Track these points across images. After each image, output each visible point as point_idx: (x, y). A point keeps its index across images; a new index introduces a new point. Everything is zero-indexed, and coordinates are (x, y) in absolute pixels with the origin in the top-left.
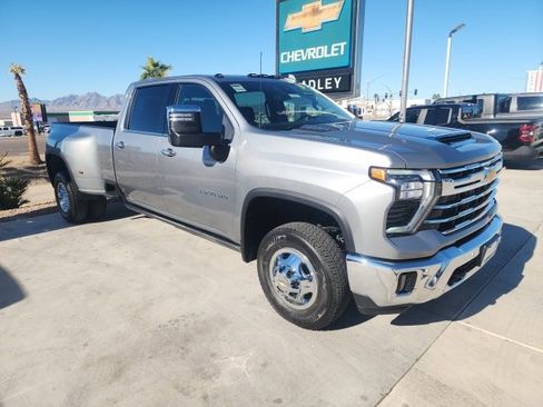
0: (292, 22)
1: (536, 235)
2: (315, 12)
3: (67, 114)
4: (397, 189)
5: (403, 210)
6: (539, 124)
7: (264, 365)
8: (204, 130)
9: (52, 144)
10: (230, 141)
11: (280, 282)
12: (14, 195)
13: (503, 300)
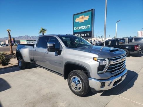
0: (77, 20)
1: (138, 74)
2: (83, 18)
3: (20, 41)
4: (100, 63)
5: (101, 67)
6: (140, 45)
7: (69, 105)
8: (56, 48)
9: (18, 49)
10: (61, 50)
11: (73, 84)
12: (7, 62)
13: (129, 90)
